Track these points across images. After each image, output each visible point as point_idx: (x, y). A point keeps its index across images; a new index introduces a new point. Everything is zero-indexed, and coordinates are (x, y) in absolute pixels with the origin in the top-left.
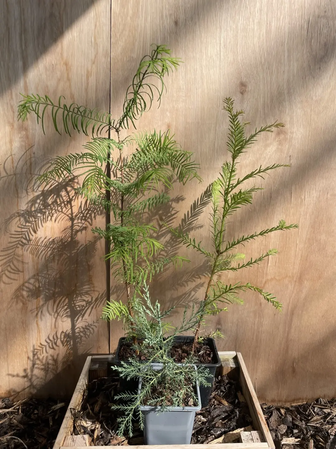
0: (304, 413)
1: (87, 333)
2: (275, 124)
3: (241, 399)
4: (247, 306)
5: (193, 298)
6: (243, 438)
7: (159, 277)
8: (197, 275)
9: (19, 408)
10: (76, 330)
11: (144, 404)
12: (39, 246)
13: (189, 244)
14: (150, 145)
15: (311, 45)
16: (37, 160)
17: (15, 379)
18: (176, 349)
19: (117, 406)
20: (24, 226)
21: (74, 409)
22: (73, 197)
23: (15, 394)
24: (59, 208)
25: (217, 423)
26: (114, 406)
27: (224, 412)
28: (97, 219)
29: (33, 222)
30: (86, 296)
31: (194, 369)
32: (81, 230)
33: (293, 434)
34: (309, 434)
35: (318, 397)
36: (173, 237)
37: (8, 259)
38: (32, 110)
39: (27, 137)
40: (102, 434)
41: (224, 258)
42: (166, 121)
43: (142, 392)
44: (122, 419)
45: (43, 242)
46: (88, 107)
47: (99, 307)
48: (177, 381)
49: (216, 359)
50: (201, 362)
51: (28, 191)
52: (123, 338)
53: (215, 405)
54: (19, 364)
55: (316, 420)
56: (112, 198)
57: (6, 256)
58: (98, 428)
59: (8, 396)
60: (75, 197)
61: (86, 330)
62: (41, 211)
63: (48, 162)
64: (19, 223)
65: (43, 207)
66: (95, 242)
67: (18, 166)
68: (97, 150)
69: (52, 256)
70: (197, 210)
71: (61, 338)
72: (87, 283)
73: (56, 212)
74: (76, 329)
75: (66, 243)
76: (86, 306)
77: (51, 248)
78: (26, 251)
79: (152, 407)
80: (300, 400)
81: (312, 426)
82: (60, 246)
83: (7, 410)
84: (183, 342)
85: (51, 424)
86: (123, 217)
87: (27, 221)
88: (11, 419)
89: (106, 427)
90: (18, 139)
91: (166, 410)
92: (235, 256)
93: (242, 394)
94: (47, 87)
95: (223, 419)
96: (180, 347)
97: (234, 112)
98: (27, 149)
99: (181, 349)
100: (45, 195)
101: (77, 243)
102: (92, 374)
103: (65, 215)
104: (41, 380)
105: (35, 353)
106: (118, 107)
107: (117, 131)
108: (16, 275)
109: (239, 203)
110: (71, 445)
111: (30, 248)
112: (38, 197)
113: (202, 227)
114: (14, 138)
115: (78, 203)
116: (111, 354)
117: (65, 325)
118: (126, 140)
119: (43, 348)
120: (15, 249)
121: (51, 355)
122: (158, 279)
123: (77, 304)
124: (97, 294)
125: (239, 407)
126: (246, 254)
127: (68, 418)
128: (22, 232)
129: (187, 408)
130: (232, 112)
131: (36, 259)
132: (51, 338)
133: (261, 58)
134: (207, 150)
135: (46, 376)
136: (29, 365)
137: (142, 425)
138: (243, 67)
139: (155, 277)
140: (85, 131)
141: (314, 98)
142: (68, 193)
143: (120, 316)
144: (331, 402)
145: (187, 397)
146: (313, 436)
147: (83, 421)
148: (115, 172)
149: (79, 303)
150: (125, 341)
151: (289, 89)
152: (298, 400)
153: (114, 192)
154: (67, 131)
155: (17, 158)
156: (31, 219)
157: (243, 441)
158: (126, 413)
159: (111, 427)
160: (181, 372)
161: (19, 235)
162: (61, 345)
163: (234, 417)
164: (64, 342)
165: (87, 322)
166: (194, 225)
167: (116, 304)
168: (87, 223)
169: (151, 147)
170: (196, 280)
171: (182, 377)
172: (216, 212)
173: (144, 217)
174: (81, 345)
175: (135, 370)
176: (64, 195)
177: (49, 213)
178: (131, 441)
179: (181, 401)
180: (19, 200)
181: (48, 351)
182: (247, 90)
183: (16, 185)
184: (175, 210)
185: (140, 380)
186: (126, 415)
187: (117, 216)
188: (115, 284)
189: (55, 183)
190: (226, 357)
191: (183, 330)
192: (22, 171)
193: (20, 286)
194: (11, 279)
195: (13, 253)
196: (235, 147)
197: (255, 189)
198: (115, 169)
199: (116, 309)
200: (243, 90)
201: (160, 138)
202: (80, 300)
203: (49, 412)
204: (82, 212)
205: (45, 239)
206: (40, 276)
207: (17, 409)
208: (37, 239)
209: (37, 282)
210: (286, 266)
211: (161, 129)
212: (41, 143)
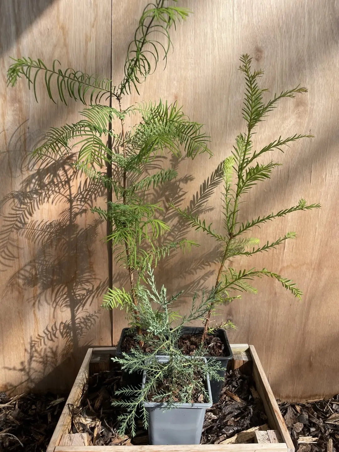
0: (322, 410)
1: (88, 324)
2: (298, 88)
3: (255, 395)
4: (261, 295)
5: (202, 287)
6: (258, 438)
7: (166, 264)
8: (207, 262)
9: (16, 403)
10: (76, 321)
11: (148, 400)
12: (35, 230)
13: (199, 226)
14: (155, 117)
15: (333, 7)
16: (32, 135)
17: (12, 373)
18: (184, 341)
19: (118, 402)
20: (18, 208)
21: (72, 405)
22: (71, 176)
23: (12, 389)
24: (57, 189)
25: (228, 420)
26: (114, 402)
27: (236, 409)
28: (97, 201)
29: (29, 204)
30: (86, 284)
31: (204, 362)
32: (81, 213)
33: (310, 433)
34: (327, 432)
35: (337, 393)
36: (181, 221)
37: (2, 244)
38: (22, 74)
39: (21, 110)
40: (102, 432)
41: (237, 241)
42: (173, 91)
43: (146, 387)
44: (123, 417)
45: (39, 225)
46: (86, 73)
47: (100, 295)
48: (185, 375)
49: (227, 352)
50: (211, 355)
51: (23, 169)
52: (126, 329)
53: (226, 402)
54: (15, 357)
55: (335, 418)
56: (114, 177)
57: (0, 241)
58: (98, 426)
59: (5, 390)
60: (73, 176)
61: (87, 321)
62: (36, 192)
64: (13, 204)
65: (39, 187)
66: (96, 226)
67: (11, 142)
68: (95, 118)
69: (50, 240)
70: (207, 190)
71: (60, 329)
72: (88, 271)
73: (53, 193)
74: (77, 319)
75: (64, 227)
76: (87, 295)
77: (49, 232)
78: (21, 235)
79: (158, 404)
80: (317, 397)
81: (331, 424)
82: (58, 230)
83: (3, 405)
84: (192, 333)
85: (50, 420)
86: (125, 195)
87: (22, 203)
88: (7, 415)
89: (107, 424)
90: (11, 111)
91: (173, 407)
92: (249, 240)
93: (256, 389)
94: (42, 54)
95: (236, 417)
96: (188, 338)
97: (252, 73)
98: (21, 123)
99: (190, 341)
100: (41, 174)
101: (76, 226)
102: (92, 367)
103: (63, 197)
104: (40, 374)
105: (32, 345)
107: (118, 99)
108: (11, 261)
109: (256, 179)
110: (68, 445)
111: (26, 232)
112: (33, 176)
113: (212, 209)
114: (6, 111)
115: (77, 184)
116: (114, 346)
117: (65, 315)
118: (128, 110)
119: (41, 340)
120: (9, 233)
121: (50, 348)
122: (164, 266)
123: (76, 293)
124: (98, 282)
125: (252, 404)
126: (261, 239)
127: (66, 415)
128: (17, 214)
129: (197, 405)
130: (249, 73)
131: (32, 244)
132: (50, 329)
133: (279, 20)
134: (219, 124)
135: (44, 370)
136: (26, 358)
137: (146, 423)
138: (259, 30)
139: (161, 262)
140: (82, 100)
142: (66, 172)
143: (122, 304)
145: (196, 392)
146: (331, 435)
147: (82, 418)
148: (116, 148)
149: (80, 292)
150: (128, 332)
151: (310, 56)
152: (315, 396)
153: (116, 171)
155: (10, 133)
156: (26, 201)
157: (258, 441)
158: (129, 410)
159: (113, 424)
160: (190, 365)
161: (13, 217)
162: (60, 337)
163: (248, 415)
164: (64, 333)
165: (88, 312)
166: (203, 207)
167: (119, 292)
168: (86, 205)
169: (156, 119)
170: (205, 267)
171: (191, 371)
172: (229, 191)
173: (150, 199)
174: (82, 337)
175: (138, 362)
176: (62, 174)
177: (45, 194)
178: (134, 440)
179: (190, 396)
180: (12, 179)
181: (46, 343)
182: (263, 55)
183: (9, 164)
184: (183, 192)
185: (145, 373)
186: (128, 413)
187: (119, 194)
188: (118, 272)
189: (52, 161)
190: (238, 350)
191: (192, 318)
192: (15, 148)
193: (16, 273)
194: (6, 265)
195: (7, 238)
196: (252, 114)
197: (272, 165)
198: (117, 146)
199: (118, 297)
200: (259, 57)
201: (167, 109)
202: (80, 288)
203: (48, 408)
204: (81, 193)
205: (41, 222)
206: (37, 263)
207: (13, 404)
208: (33, 223)
209: (34, 270)
210: (303, 252)
211: (167, 100)
212: (36, 116)
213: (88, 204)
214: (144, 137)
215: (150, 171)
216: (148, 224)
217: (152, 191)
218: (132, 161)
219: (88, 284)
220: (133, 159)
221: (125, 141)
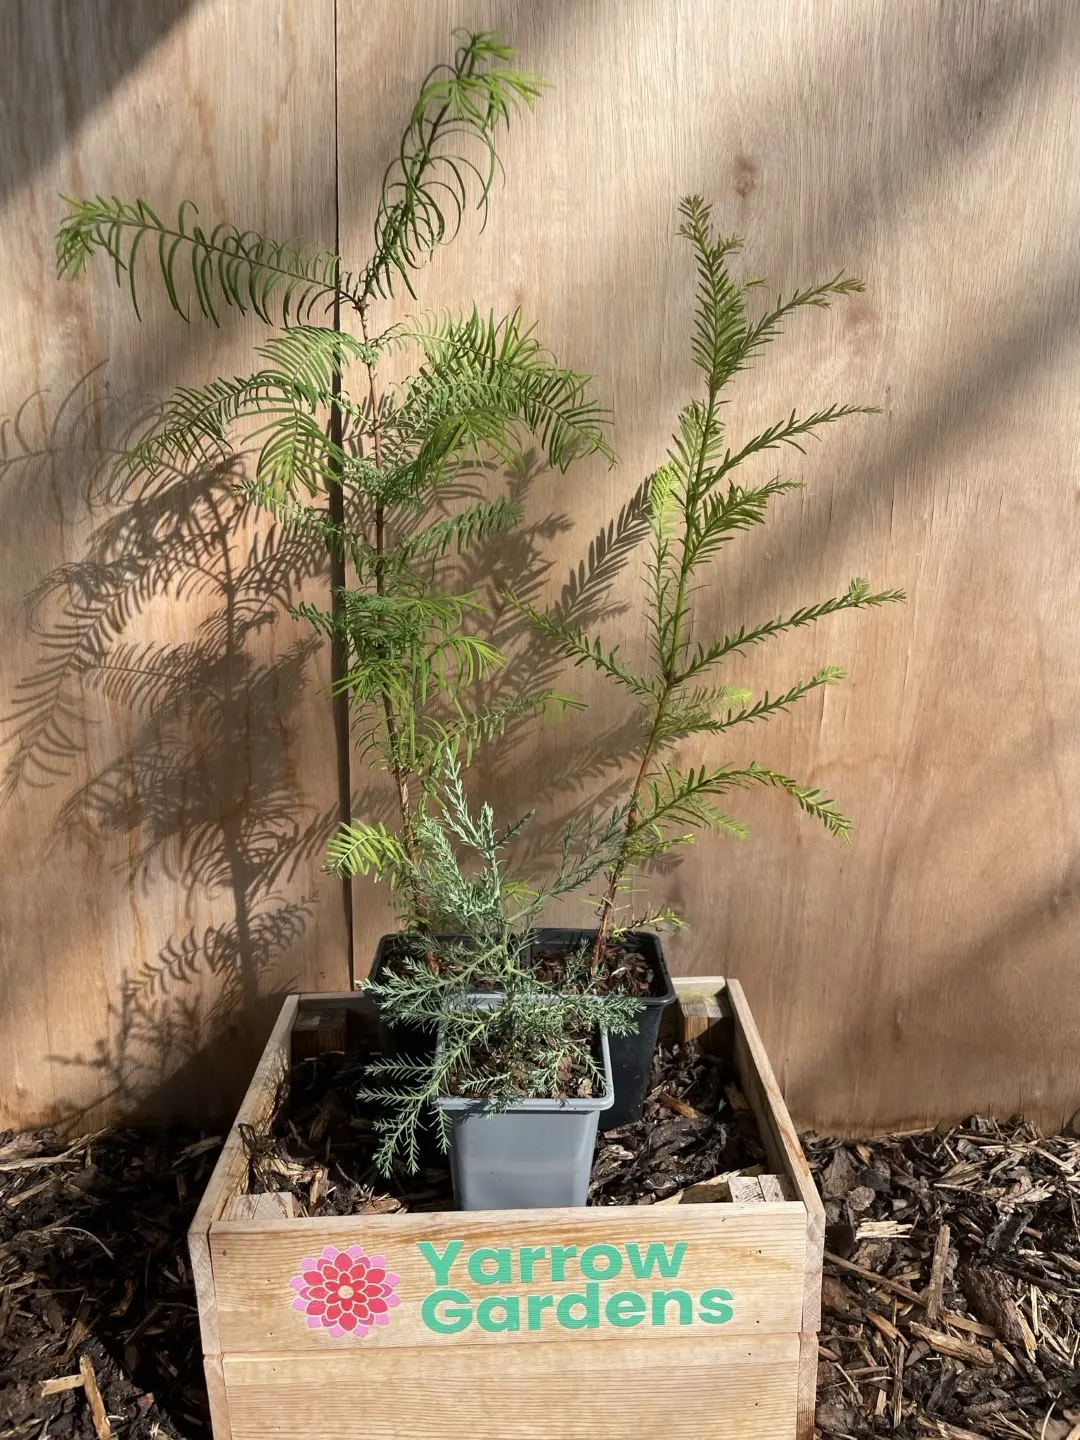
0: (927, 1155)
1: (283, 932)
2: (839, 282)
3: (737, 1102)
4: (757, 846)
6: (734, 1192)
7: (498, 763)
8: (610, 757)
9: (86, 1152)
10: (250, 924)
11: (450, 1091)
12: (132, 671)
13: (584, 654)
14: (461, 353)
15: (952, 42)
16: (117, 405)
17: (72, 1071)
19: (374, 1093)
20: (82, 609)
21: (250, 1128)
22: (229, 520)
23: (73, 1116)
24: (189, 555)
25: (663, 1161)
26: (364, 1091)
27: (684, 1134)
28: (304, 588)
29: (112, 599)
30: (277, 820)
32: (258, 623)
33: (892, 1213)
34: (939, 1210)
35: (970, 1112)
36: (538, 642)
37: (38, 711)
38: (98, 243)
39: (84, 334)
40: (332, 1192)
41: (690, 693)
42: (511, 280)
43: (445, 1061)
44: (387, 1125)
45: (142, 658)
46: (269, 236)
47: (316, 854)
49: (662, 988)
51: (93, 502)
52: (393, 938)
53: (661, 1120)
54: (81, 1027)
55: (962, 1175)
56: (350, 522)
57: (33, 703)
58: (320, 1180)
59: (52, 1121)
60: (235, 518)
61: (281, 924)
62: (132, 565)
63: (152, 410)
64: (68, 598)
65: (138, 551)
66: (301, 659)
67: (60, 425)
68: (299, 363)
69: (172, 701)
70: (608, 557)
71: (205, 948)
72: (282, 784)
73: (180, 568)
74: (252, 919)
75: (213, 663)
76: (280, 852)
77: (169, 677)
78: (91, 687)
79: (474, 1101)
80: (917, 1123)
81: (950, 1190)
82: (196, 670)
83: (49, 1160)
84: (569, 945)
85: (182, 1193)
86: (383, 571)
87: (91, 596)
88: (63, 1182)
89: (343, 1174)
90: (57, 338)
92: (723, 694)
93: (740, 1088)
94: (142, 174)
95: (683, 1152)
97: (712, 243)
98: (85, 373)
100: (144, 513)
101: (246, 660)
102: (298, 1041)
103: (207, 578)
104: (151, 1073)
105: (129, 992)
106: (361, 237)
107: (360, 307)
108: (65, 759)
109: (730, 524)
110: (245, 1217)
111: (105, 677)
112: (122, 519)
113: (622, 610)
114: (43, 337)
115: (244, 539)
117: (218, 908)
118: (387, 336)
119: (152, 978)
120: (58, 680)
121: (177, 1000)
123: (250, 847)
124: (310, 816)
125: (727, 1121)
126: (754, 688)
127: (235, 1152)
128: (78, 628)
129: (573, 1104)
130: (706, 244)
131: (123, 710)
132: (177, 947)
133: (800, 81)
134: (638, 372)
135: (164, 1062)
136: (111, 1029)
137: (445, 1140)
138: (747, 110)
140: (261, 309)
141: (961, 205)
142: (213, 506)
143: (379, 866)
144: (1009, 1127)
146: (949, 1217)
147: (277, 1161)
148: (355, 440)
149: (258, 843)
151: (886, 181)
152: (911, 1120)
153: (354, 504)
154: (206, 307)
155: (55, 398)
156: (104, 591)
157: (734, 1199)
158: (401, 1111)
161: (70, 636)
162: (207, 970)
163: (713, 1146)
164: (216, 958)
165: (281, 899)
166: (599, 604)
167: (369, 832)
168: (274, 600)
169: (465, 359)
170: (606, 769)
172: (664, 559)
173: (449, 582)
174: (266, 968)
175: (423, 994)
176: (203, 514)
177: (158, 570)
179: (555, 1077)
180: (64, 529)
181: (167, 986)
182: (758, 180)
183: (54, 485)
184: (543, 561)
185: (442, 1028)
186: (401, 1117)
187: (366, 570)
188: (365, 785)
189: (174, 478)
190: (695, 993)
191: (563, 887)
192: (71, 441)
193: (78, 794)
194: (50, 771)
195: (53, 694)
196: (717, 351)
197: (780, 487)
198: (356, 433)
199: (369, 847)
200: (746, 184)
201: (492, 336)
202: (260, 833)
203: (176, 1164)
204: (257, 567)
205: (149, 648)
206: (138, 762)
207: (78, 1157)
208: (126, 651)
209: (129, 782)
210: (873, 723)
211: (494, 308)
212: (127, 353)
213: (279, 597)
214: (432, 408)
215: (449, 505)
216: (447, 650)
217: (456, 559)
218: (399, 478)
219: (282, 821)
220: (402, 474)
221: (377, 424)
